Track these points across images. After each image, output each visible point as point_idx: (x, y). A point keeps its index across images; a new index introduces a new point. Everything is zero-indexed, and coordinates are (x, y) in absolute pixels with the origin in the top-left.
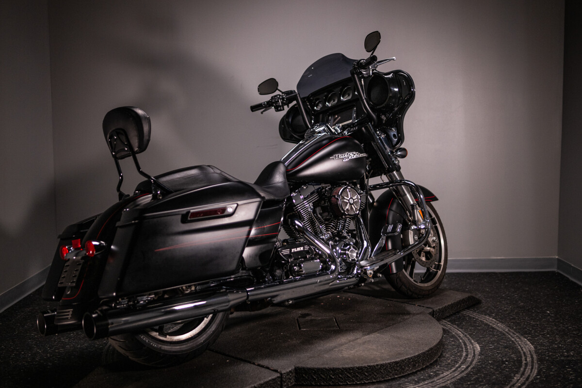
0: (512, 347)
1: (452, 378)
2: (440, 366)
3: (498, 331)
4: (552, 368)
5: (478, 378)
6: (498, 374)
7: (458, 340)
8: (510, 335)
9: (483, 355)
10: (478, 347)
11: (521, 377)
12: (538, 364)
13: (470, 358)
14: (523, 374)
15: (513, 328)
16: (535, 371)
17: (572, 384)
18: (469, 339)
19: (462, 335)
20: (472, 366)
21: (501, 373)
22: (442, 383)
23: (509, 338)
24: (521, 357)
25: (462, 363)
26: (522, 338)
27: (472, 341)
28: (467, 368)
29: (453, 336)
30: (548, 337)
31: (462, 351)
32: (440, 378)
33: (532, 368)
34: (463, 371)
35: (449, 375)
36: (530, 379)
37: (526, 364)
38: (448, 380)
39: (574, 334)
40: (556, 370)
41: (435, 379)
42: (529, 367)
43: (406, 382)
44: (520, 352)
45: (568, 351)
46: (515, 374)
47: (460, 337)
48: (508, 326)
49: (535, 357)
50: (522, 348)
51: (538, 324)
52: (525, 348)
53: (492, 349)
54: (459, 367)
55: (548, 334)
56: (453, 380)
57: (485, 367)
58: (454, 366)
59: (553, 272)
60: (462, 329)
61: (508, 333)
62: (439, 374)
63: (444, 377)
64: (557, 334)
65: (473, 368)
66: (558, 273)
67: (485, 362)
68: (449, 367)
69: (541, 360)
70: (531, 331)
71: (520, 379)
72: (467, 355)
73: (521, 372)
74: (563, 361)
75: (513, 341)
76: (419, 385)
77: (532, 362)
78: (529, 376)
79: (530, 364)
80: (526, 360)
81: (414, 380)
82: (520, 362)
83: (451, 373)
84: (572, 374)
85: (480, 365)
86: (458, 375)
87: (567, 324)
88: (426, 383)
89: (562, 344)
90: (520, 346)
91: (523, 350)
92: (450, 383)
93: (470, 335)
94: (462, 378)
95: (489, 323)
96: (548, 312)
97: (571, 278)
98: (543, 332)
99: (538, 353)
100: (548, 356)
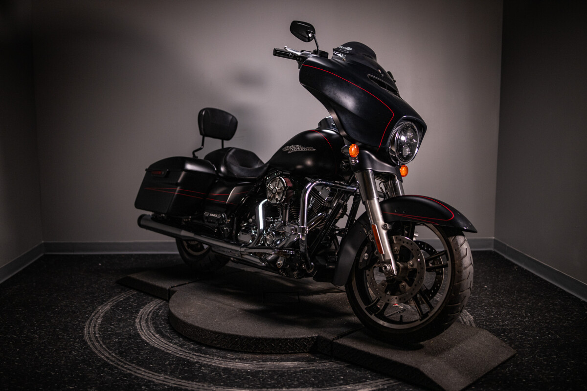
30: (486, 309)
39: (508, 306)
45: (503, 321)
50: (462, 318)
51: (476, 298)
55: (486, 306)
59: (490, 252)
64: (494, 306)
66: (494, 252)
70: (471, 303)
74: (499, 329)
84: (506, 341)
87: (502, 297)
89: (498, 315)
91: (463, 320)
96: (486, 286)
97: (506, 257)
98: (481, 304)
99: (476, 323)
100: (485, 326)
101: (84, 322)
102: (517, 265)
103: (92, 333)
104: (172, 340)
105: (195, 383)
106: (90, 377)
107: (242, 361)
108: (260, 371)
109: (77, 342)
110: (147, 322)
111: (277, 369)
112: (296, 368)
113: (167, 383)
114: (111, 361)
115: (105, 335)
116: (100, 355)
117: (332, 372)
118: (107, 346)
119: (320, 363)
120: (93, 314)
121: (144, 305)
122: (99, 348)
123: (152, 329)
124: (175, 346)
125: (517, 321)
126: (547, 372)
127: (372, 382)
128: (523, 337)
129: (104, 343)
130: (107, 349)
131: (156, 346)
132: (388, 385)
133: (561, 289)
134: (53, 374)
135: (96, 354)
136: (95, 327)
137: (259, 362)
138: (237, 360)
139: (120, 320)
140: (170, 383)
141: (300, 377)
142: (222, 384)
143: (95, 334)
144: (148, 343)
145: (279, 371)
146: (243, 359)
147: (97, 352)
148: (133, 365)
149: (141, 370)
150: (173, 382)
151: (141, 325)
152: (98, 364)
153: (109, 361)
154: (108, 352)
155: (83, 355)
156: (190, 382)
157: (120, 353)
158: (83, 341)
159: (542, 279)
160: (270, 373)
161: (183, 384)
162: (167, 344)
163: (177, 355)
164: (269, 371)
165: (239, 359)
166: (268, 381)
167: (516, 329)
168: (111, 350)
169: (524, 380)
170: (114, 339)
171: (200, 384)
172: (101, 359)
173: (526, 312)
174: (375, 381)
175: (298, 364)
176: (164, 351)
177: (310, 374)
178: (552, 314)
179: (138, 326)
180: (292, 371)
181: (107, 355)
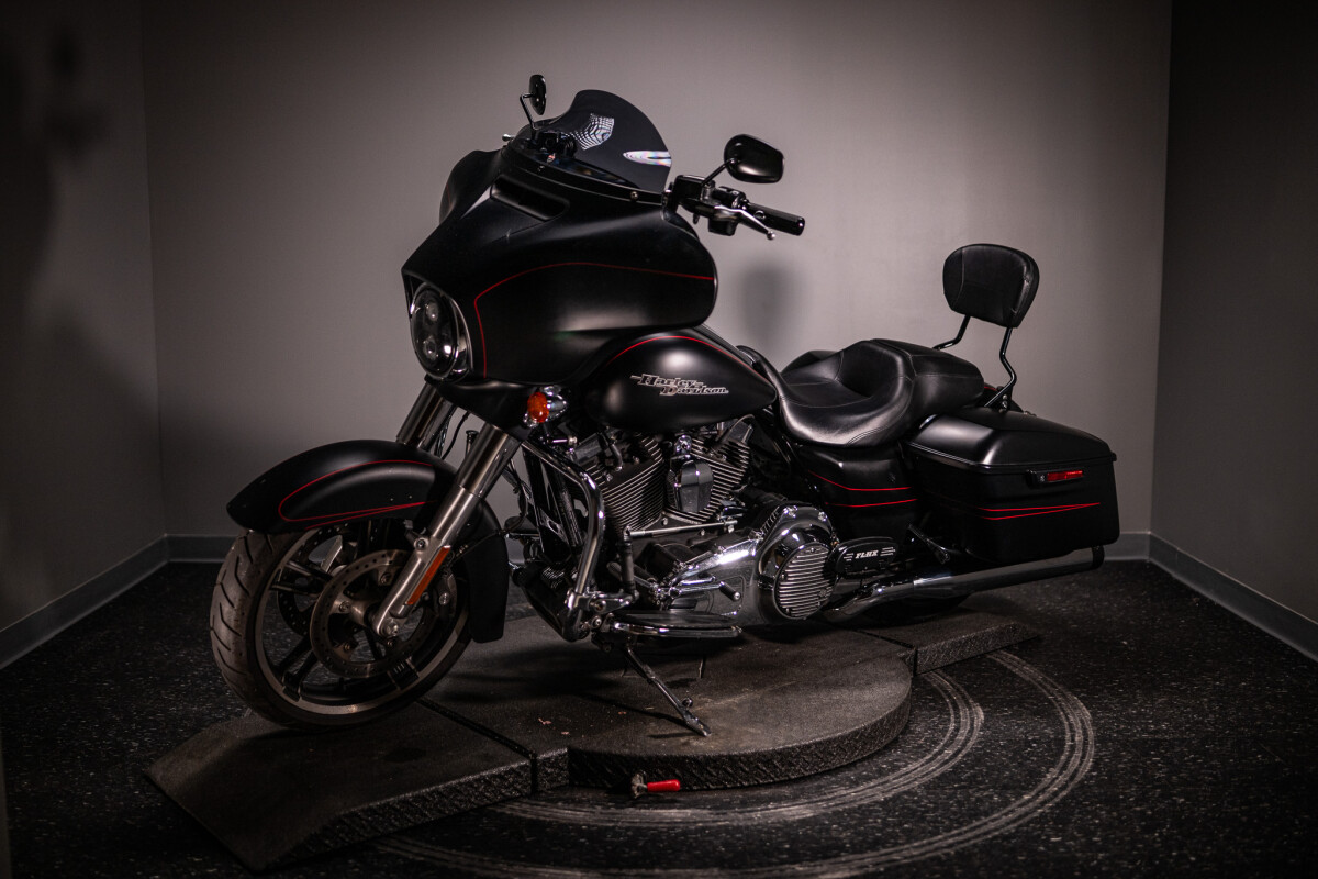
1: (923, 776)
2: (903, 752)
3: (1023, 680)
4: (1124, 757)
5: (974, 776)
6: (1015, 767)
7: (943, 699)
8: (1044, 687)
9: (989, 728)
10: (981, 715)
11: (1060, 773)
12: (1096, 747)
13: (962, 735)
14: (1064, 767)
15: (1052, 676)
16: (1089, 762)
17: (1157, 787)
18: (964, 697)
19: (950, 689)
20: (964, 752)
21: (1020, 764)
22: (904, 785)
23: (1043, 694)
24: (1064, 733)
25: (947, 745)
26: (1069, 695)
27: (971, 701)
28: (956, 754)
29: (933, 692)
30: (1121, 693)
31: (949, 720)
32: (901, 776)
33: (1083, 757)
34: (946, 762)
35: (920, 769)
36: (1078, 779)
37: (1073, 748)
38: (916, 780)
39: (1171, 687)
40: (1130, 761)
41: (891, 777)
42: (1078, 754)
43: (833, 783)
44: (1062, 723)
45: (1156, 723)
46: (1048, 768)
47: (946, 692)
48: (1043, 672)
49: (1091, 733)
50: (1066, 715)
51: (1102, 667)
52: (1074, 716)
54: (940, 752)
55: (1121, 686)
56: (926, 779)
57: (990, 753)
58: (929, 751)
59: (1142, 563)
60: (951, 676)
61: (1041, 684)
62: (898, 768)
63: (907, 773)
64: (1139, 688)
65: (967, 755)
66: (1151, 564)
67: (992, 744)
68: (919, 752)
69: (1102, 740)
70: (1088, 680)
71: (1057, 778)
72: (957, 729)
73: (1060, 765)
74: (1145, 741)
75: (1049, 701)
76: (859, 789)
77: (1085, 743)
78: (1076, 771)
79: (1080, 747)
80: (1073, 740)
81: (848, 779)
82: (1061, 743)
83: (922, 765)
84: (1161, 768)
85: (982, 749)
86: (935, 770)
87: (1159, 667)
88: (872, 784)
89: (1146, 708)
90: (1064, 711)
91: (1068, 719)
92: (919, 786)
93: (967, 688)
94: (943, 775)
95: (1005, 665)
96: (1125, 643)
97: (1175, 575)
98: (1111, 682)
99: (1097, 725)
100: (1117, 732)
102: (1198, 594)
105: (463, 853)
107: (571, 806)
108: (607, 828)
111: (645, 826)
112: (688, 823)
113: (404, 854)
117: (765, 833)
119: (741, 813)
125: (1188, 722)
126: (1247, 840)
127: (851, 857)
128: (1199, 759)
132: (888, 865)
133: (1293, 650)
134: (160, 828)
137: (609, 808)
138: (560, 804)
140: (407, 851)
141: (694, 844)
142: (522, 856)
145: (649, 829)
146: (573, 801)
150: (416, 850)
156: (454, 851)
159: (1251, 627)
160: (630, 833)
161: (438, 855)
164: (628, 829)
165: (566, 801)
166: (624, 852)
167: (1183, 740)
169: (1193, 859)
171: (474, 856)
173: (1211, 701)
174: (860, 856)
175: (692, 815)
177: (717, 838)
178: (1269, 707)
180: (678, 830)
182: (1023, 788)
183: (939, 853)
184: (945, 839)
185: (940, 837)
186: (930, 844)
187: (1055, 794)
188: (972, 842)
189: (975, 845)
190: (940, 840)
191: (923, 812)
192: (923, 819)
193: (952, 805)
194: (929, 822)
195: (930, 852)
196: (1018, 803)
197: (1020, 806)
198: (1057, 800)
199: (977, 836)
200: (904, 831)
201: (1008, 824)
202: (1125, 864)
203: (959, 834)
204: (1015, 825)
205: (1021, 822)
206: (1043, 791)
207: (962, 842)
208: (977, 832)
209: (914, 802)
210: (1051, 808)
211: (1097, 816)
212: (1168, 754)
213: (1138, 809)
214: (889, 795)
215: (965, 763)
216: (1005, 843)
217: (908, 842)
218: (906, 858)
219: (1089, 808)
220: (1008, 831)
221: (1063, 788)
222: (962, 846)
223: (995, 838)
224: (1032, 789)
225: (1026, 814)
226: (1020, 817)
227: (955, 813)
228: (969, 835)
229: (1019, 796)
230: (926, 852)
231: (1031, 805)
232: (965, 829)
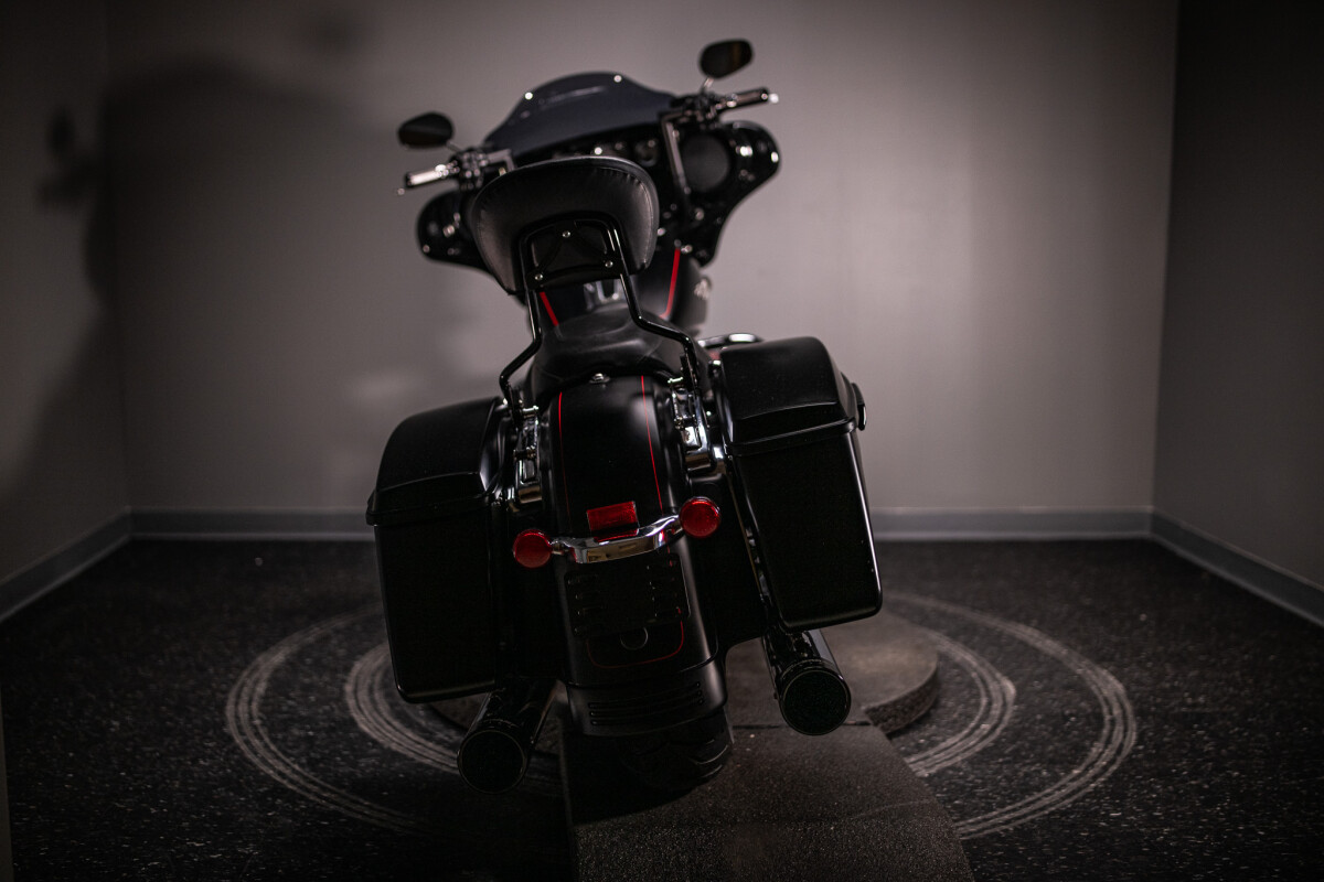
0: (1080, 687)
1: (965, 750)
2: (938, 726)
3: (1046, 654)
4: (1167, 730)
5: (1017, 751)
6: (1059, 741)
7: (969, 673)
8: (1071, 661)
9: (1022, 702)
10: (1011, 688)
11: (1106, 747)
12: (1137, 721)
13: (996, 709)
14: (1108, 742)
15: (1076, 650)
16: (1133, 737)
17: (1208, 761)
18: (990, 671)
19: (975, 664)
20: (1002, 727)
21: (1063, 738)
22: (946, 760)
23: (1070, 668)
24: (1099, 706)
25: (982, 720)
26: (1098, 669)
27: (998, 675)
28: (994, 728)
29: (957, 666)
30: (1150, 667)
31: (979, 694)
32: (942, 750)
33: (1125, 731)
34: (986, 736)
35: (959, 744)
36: (1126, 751)
37: (1113, 722)
38: (957, 755)
39: (1201, 661)
40: (1174, 735)
41: (931, 752)
42: (1119, 728)
44: (1095, 698)
45: (1193, 696)
46: (1092, 743)
47: (970, 666)
48: (1066, 646)
49: (1128, 707)
50: (1099, 689)
52: (1107, 689)
53: (1037, 693)
54: (977, 727)
55: (1148, 659)
56: (968, 754)
57: (1029, 728)
58: (965, 726)
59: (1143, 540)
60: (973, 649)
61: (1066, 658)
62: (936, 743)
63: (947, 748)
64: (1168, 661)
65: (1006, 729)
66: (1153, 541)
67: (1029, 718)
68: (956, 727)
69: (1141, 714)
70: (1114, 654)
71: (1103, 752)
72: (990, 704)
73: (1104, 739)
74: (1185, 715)
75: (1078, 675)
77: (1125, 717)
78: (1121, 745)
79: (1119, 720)
80: (1111, 714)
82: (1100, 718)
83: (961, 740)
84: (1207, 742)
85: (1020, 723)
86: (975, 745)
87: (1183, 641)
88: (912, 760)
89: (1179, 682)
90: (1096, 685)
91: (1102, 693)
92: (963, 761)
93: (993, 662)
94: (984, 751)
95: (1026, 639)
96: (1143, 617)
97: (1179, 551)
98: (1139, 656)
99: (1132, 698)
100: (1155, 705)
101: (225, 692)
102: (1206, 570)
103: (244, 717)
104: (431, 733)
106: (241, 819)
109: (209, 738)
110: (371, 691)
114: (292, 782)
115: (276, 720)
116: (264, 768)
118: (279, 749)
120: (245, 673)
121: (363, 652)
122: (262, 752)
123: (384, 707)
124: (439, 748)
125: (1225, 696)
126: (1312, 814)
128: (1244, 731)
129: (274, 740)
130: (280, 754)
131: (394, 747)
135: (255, 766)
136: (250, 702)
139: (307, 689)
143: (251, 718)
144: (375, 742)
147: (256, 760)
148: (343, 792)
149: (362, 804)
151: (356, 698)
152: (261, 790)
153: (285, 782)
154: (283, 761)
155: (224, 769)
157: (312, 764)
158: (225, 734)
162: (419, 743)
163: (445, 769)
167: (1225, 714)
168: (289, 756)
169: (1261, 833)
170: (296, 732)
172: (268, 777)
173: (1243, 674)
176: (413, 759)
178: (1303, 680)
179: (351, 702)
181: (281, 768)
182: (1070, 763)
183: (997, 829)
184: (1001, 814)
185: (994, 813)
186: (986, 820)
187: (1105, 768)
188: (1029, 818)
189: (1033, 821)
190: (996, 816)
191: (973, 788)
192: (973, 795)
193: (1000, 781)
194: (981, 798)
195: (987, 829)
196: (1069, 777)
197: (1073, 780)
198: (1108, 774)
199: (1034, 812)
200: (955, 807)
201: (1063, 799)
202: (1192, 839)
203: (1014, 810)
204: (1071, 800)
205: (1075, 797)
206: (1092, 765)
207: (1019, 818)
208: (1031, 808)
209: (960, 778)
210: (1104, 782)
211: (1153, 791)
212: (1212, 728)
213: (1193, 782)
214: (933, 771)
215: (1004, 737)
216: (1063, 819)
217: (962, 818)
218: (963, 835)
219: (1143, 782)
220: (1065, 806)
221: (1112, 762)
222: (1020, 822)
223: (1052, 813)
224: (1080, 764)
225: (1079, 789)
226: (1074, 793)
227: (1005, 789)
228: (1025, 811)
229: (1068, 771)
230: (984, 829)
231: (1082, 779)
232: (1019, 804)
